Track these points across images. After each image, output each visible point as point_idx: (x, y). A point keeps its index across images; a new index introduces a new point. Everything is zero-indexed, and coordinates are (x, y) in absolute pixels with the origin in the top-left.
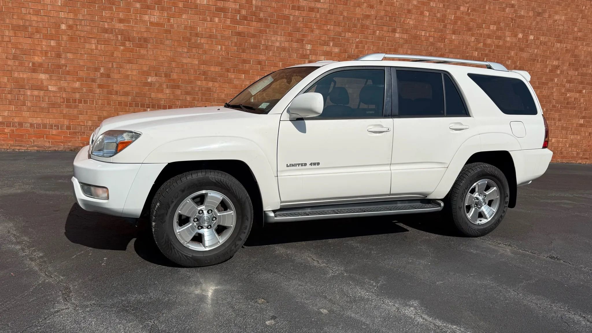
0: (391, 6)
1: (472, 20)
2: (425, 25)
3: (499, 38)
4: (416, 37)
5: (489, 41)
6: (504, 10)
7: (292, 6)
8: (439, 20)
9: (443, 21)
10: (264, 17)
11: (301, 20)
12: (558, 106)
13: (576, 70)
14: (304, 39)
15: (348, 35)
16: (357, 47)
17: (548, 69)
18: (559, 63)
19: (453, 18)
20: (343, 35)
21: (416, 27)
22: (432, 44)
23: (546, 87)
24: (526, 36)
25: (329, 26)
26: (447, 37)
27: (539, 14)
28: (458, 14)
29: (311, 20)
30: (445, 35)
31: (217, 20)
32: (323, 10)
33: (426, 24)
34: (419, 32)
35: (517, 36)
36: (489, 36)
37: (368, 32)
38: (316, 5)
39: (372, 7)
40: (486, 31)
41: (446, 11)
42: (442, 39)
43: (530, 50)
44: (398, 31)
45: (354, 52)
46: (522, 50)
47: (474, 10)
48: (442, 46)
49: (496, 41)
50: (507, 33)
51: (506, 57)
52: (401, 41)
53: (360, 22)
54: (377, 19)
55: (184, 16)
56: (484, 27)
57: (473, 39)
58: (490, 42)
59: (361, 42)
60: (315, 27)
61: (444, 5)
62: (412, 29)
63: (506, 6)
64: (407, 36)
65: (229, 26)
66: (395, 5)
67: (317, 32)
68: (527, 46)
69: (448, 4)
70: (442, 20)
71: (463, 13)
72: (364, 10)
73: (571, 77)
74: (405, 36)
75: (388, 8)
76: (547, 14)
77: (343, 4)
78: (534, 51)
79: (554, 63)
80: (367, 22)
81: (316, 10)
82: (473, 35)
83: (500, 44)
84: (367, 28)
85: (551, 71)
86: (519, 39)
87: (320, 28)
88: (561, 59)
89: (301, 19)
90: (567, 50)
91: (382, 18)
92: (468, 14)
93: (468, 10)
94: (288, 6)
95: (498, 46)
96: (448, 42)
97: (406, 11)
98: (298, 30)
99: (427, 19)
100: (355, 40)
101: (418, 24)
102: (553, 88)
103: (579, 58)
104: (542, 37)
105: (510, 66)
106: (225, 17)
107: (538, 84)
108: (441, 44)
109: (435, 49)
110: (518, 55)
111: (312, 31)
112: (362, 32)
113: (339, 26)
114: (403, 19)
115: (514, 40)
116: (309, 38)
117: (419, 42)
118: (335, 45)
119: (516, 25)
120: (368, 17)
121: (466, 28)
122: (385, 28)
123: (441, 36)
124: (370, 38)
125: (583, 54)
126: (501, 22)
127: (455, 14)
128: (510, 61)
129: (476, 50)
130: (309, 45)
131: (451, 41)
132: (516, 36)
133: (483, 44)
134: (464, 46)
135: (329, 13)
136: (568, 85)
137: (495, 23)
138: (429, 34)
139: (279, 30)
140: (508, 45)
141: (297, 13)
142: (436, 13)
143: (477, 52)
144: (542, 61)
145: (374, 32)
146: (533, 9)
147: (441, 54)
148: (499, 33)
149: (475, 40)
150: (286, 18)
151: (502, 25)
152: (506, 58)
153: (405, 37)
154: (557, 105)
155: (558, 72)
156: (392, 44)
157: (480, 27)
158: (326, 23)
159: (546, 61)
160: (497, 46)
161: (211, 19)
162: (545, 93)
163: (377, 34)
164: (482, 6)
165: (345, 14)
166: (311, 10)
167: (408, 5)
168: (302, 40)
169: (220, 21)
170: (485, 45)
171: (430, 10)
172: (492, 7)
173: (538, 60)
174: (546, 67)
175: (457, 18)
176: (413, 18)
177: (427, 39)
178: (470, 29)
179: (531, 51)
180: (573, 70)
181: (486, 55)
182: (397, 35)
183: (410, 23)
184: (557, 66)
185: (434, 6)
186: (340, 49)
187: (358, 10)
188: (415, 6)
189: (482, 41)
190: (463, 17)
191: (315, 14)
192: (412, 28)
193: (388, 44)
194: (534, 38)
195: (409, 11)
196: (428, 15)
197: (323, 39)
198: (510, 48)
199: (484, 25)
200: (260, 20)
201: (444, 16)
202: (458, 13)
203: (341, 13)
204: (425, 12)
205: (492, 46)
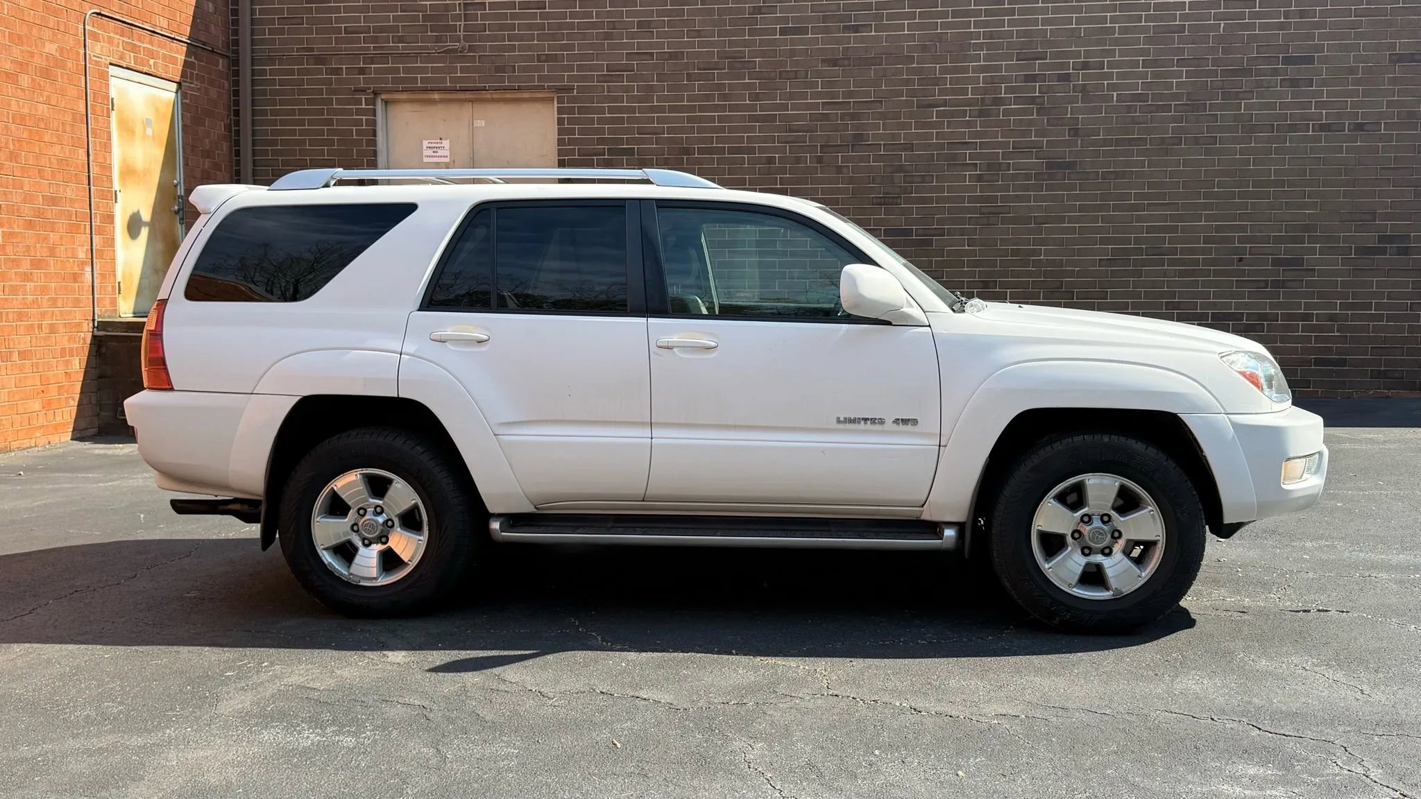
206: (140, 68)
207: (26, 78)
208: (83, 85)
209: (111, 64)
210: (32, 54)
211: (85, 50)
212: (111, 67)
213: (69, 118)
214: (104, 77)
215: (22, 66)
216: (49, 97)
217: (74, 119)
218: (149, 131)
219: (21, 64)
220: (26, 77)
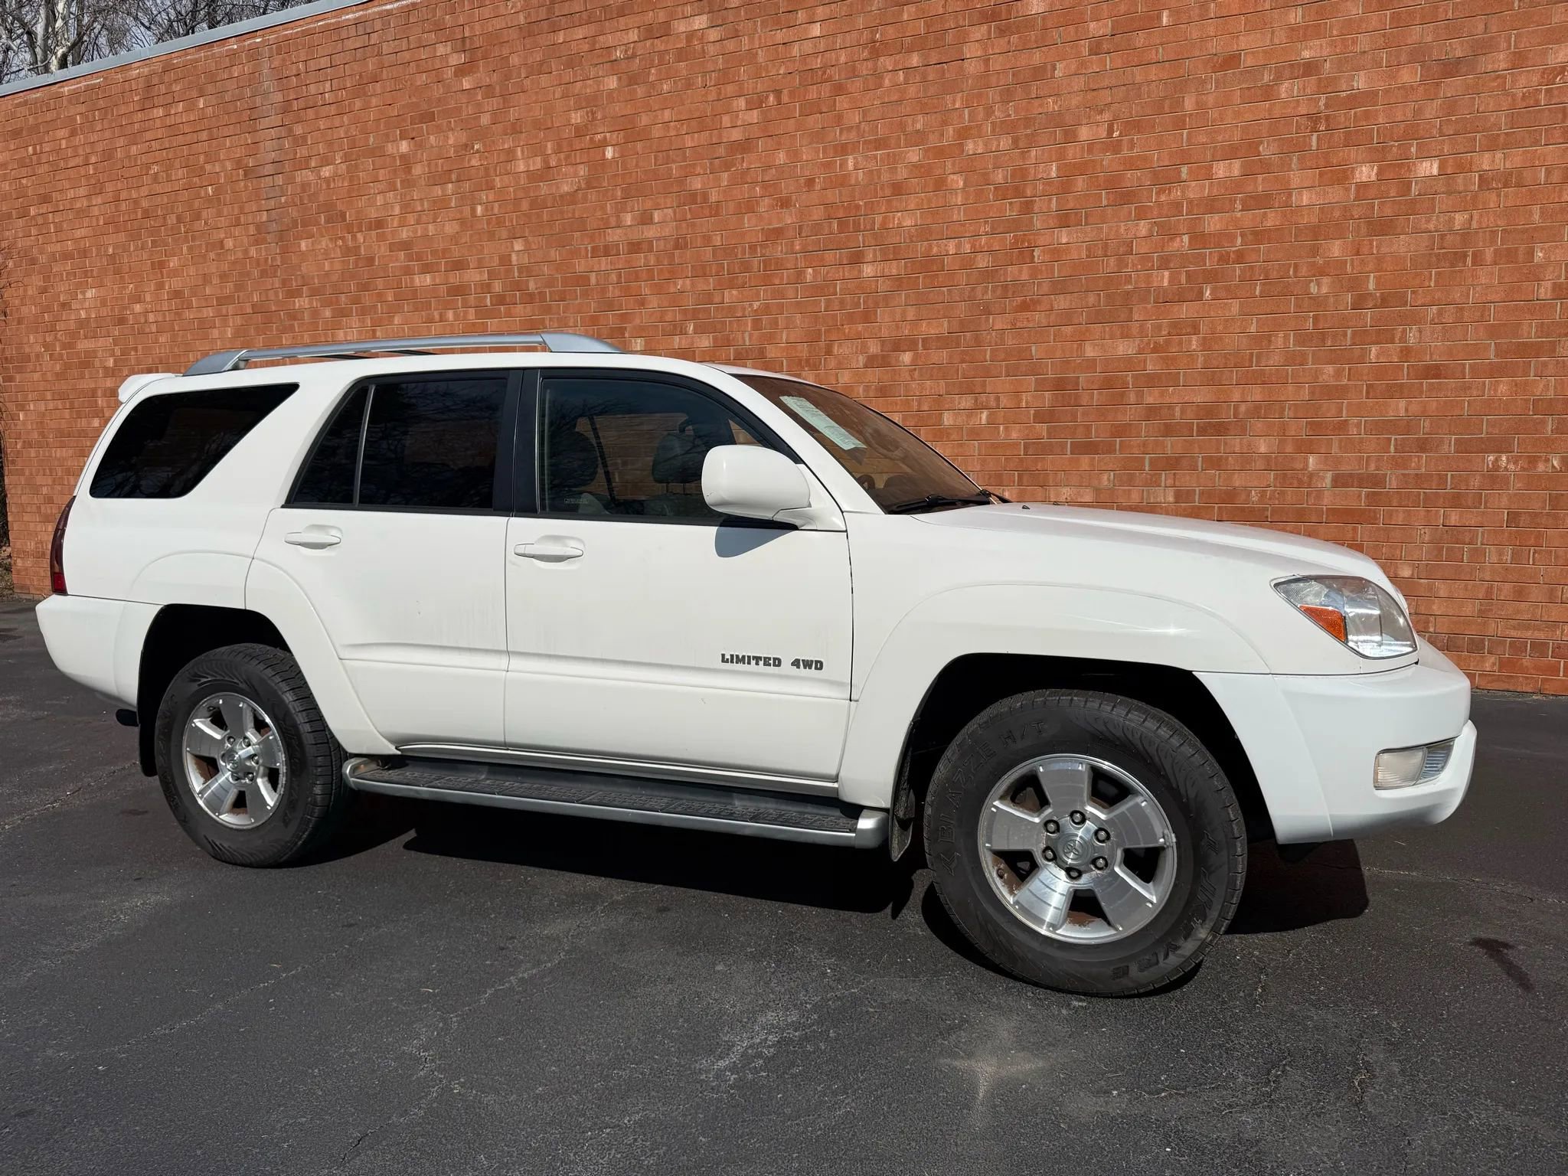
0: (842, 185)
1: (1130, 164)
2: (955, 218)
3: (1261, 201)
4: (930, 265)
5: (1213, 223)
6: (1268, 93)
7: (593, 248)
8: (1002, 193)
9: (1018, 192)
10: (536, 289)
11: (615, 279)
14: (626, 328)
15: (730, 295)
16: (757, 325)
17: (1549, 284)
19: (1054, 175)
20: (717, 299)
21: (924, 233)
22: (988, 275)
23: (1545, 365)
24: (1396, 172)
25: (680, 282)
26: (1040, 243)
27: (1451, 68)
28: (1070, 153)
29: (636, 273)
30: (1032, 237)
31: (450, 315)
32: (662, 243)
33: (959, 214)
34: (938, 246)
35: (1347, 178)
36: (1211, 205)
37: (782, 279)
38: (645, 233)
39: (785, 203)
40: (1195, 190)
41: (1024, 155)
42: (1023, 253)
43: (1428, 221)
44: (870, 257)
45: (750, 341)
46: (1383, 227)
47: (1134, 126)
48: (1025, 276)
49: (1248, 219)
50: (1296, 178)
51: (1305, 269)
52: (883, 286)
53: (756, 253)
54: (803, 234)
55: (397, 320)
56: (1184, 176)
57: (1143, 228)
58: (1218, 227)
59: (766, 309)
60: (648, 291)
61: (1015, 141)
62: (912, 241)
63: (1279, 78)
64: (898, 266)
65: (474, 324)
66: (853, 182)
67: (654, 302)
68: (1412, 207)
69: (1029, 131)
70: (1014, 189)
71: (1091, 147)
72: (765, 215)
74: (894, 268)
75: (833, 196)
76: (1502, 56)
77: (708, 214)
78: (1451, 220)
80: (778, 251)
81: (645, 246)
82: (1141, 214)
83: (1269, 223)
84: (779, 265)
86: (1362, 186)
87: (659, 290)
89: (614, 277)
91: (816, 229)
92: (1115, 147)
93: (1110, 131)
94: (583, 253)
95: (1259, 235)
96: (1047, 258)
97: (888, 192)
98: (610, 306)
99: (960, 199)
100: (751, 305)
101: (929, 221)
104: (1487, 155)
105: (1332, 300)
106: (466, 305)
107: (1496, 356)
108: (1020, 271)
109: (999, 292)
110: (1365, 250)
111: (642, 303)
112: (767, 281)
113: (705, 275)
114: (878, 219)
115: (1335, 194)
116: (637, 321)
117: (940, 279)
118: (700, 330)
119: (1339, 136)
120: (778, 233)
121: (1112, 197)
122: (829, 256)
123: (1016, 242)
124: (790, 293)
126: (1262, 142)
127: (1061, 156)
128: (1326, 280)
129: (1164, 264)
130: (639, 340)
131: (1056, 253)
132: (1342, 177)
133: (1190, 239)
134: (1112, 261)
135: (677, 247)
137: (1231, 154)
138: (973, 246)
139: (568, 315)
140: (1308, 219)
141: (604, 263)
142: (988, 173)
143: (1166, 273)
144: (1510, 255)
145: (800, 274)
146: (1418, 55)
147: (1024, 302)
148: (1260, 185)
149: (1150, 230)
150: (582, 280)
151: (1267, 150)
152: (1303, 271)
153: (894, 272)
156: (856, 300)
157: (1165, 179)
158: (673, 276)
159: (1531, 253)
160: (1255, 233)
161: (441, 315)
162: (1547, 387)
163: (809, 278)
164: (1167, 103)
165: (717, 241)
166: (635, 247)
167: (893, 170)
168: (622, 330)
169: (457, 317)
170: (1199, 238)
171: (967, 169)
172: (1211, 100)
173: (1478, 260)
174: (1535, 275)
175: (1069, 173)
176: (912, 206)
177: (967, 263)
178: (1126, 197)
179: (1431, 226)
181: (1212, 277)
182: (868, 270)
183: (905, 224)
185: (979, 151)
186: (715, 339)
187: (748, 222)
188: (915, 166)
189: (1183, 229)
190: (1093, 161)
191: (645, 257)
192: (914, 239)
193: (842, 302)
194: (1440, 168)
195: (898, 189)
196: (961, 184)
197: (669, 317)
198: (1318, 232)
199: (1184, 170)
200: (529, 298)
201: (1021, 173)
202: (1073, 153)
203: (708, 241)
204: (952, 176)
205: (1231, 238)
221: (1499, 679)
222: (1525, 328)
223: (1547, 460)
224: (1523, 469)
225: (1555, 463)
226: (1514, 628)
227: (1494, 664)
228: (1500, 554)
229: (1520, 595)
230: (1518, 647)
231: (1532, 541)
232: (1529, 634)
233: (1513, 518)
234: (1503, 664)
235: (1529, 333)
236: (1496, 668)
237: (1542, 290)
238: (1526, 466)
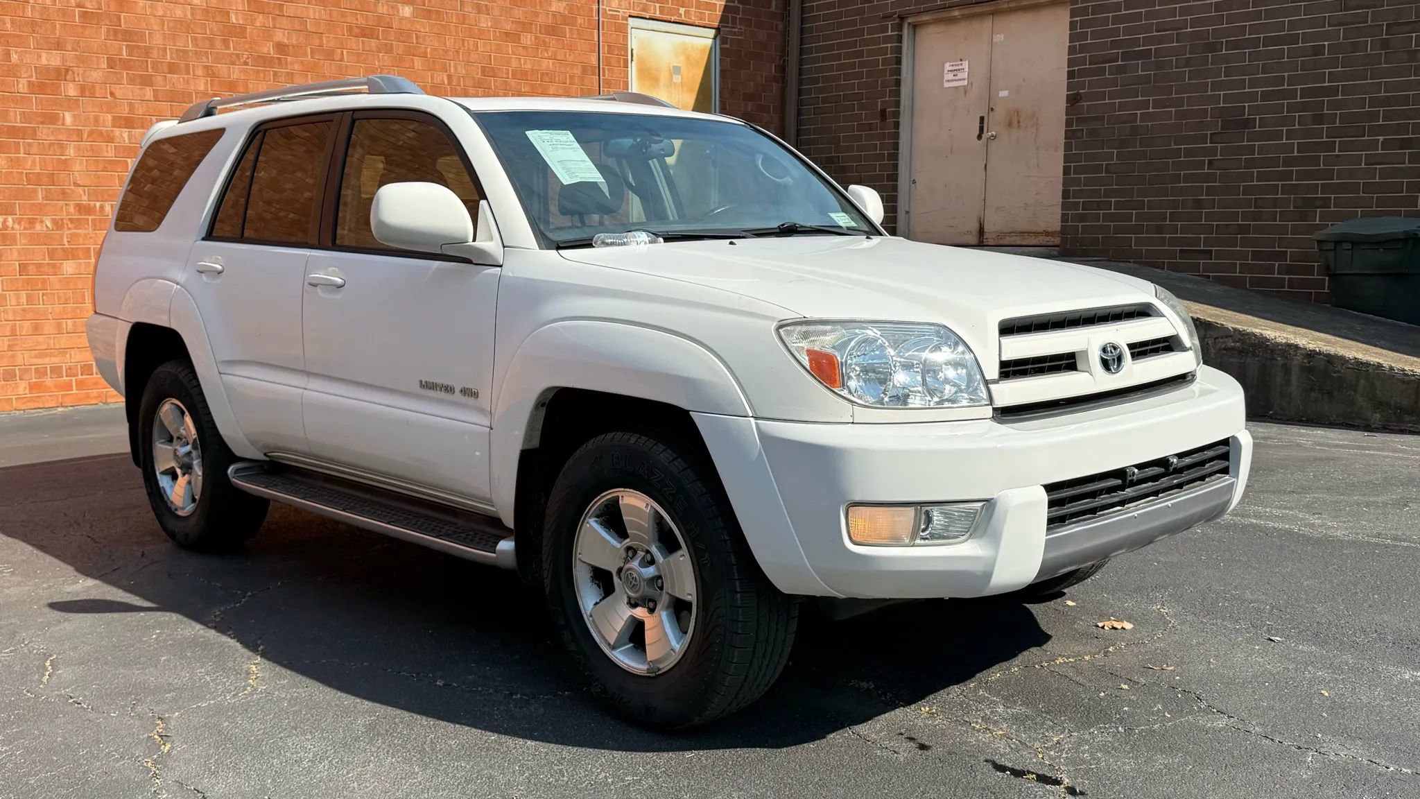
12: (102, 207)
13: (146, 81)
17: (23, 81)
18: (63, 60)
23: (29, 144)
73: (131, 106)
79: (44, 61)
85: (38, 88)
88: (69, 47)
90: (85, 15)
102: (62, 147)
103: (143, 41)
125: (156, 27)
136: (126, 136)
154: (98, 204)
155: (72, 90)
162: (34, 162)
180: (132, 81)
184: (58, 70)
206: (668, 17)
207: (529, 37)
208: (596, 39)
209: (630, 16)
210: (536, 14)
211: (599, 5)
212: (630, 19)
213: (577, 71)
214: (622, 30)
215: (525, 26)
216: (555, 53)
217: (584, 70)
218: (677, 79)
219: (524, 23)
220: (529, 35)
221: (31, 400)
222: (12, 114)
223: (42, 222)
224: (25, 229)
225: (49, 224)
226: (36, 357)
227: (25, 388)
228: (18, 297)
229: (36, 330)
230: (41, 372)
231: (40, 286)
232: (47, 360)
233: (23, 268)
234: (33, 387)
235: (15, 119)
236: (27, 391)
237: (20, 85)
238: (27, 226)
